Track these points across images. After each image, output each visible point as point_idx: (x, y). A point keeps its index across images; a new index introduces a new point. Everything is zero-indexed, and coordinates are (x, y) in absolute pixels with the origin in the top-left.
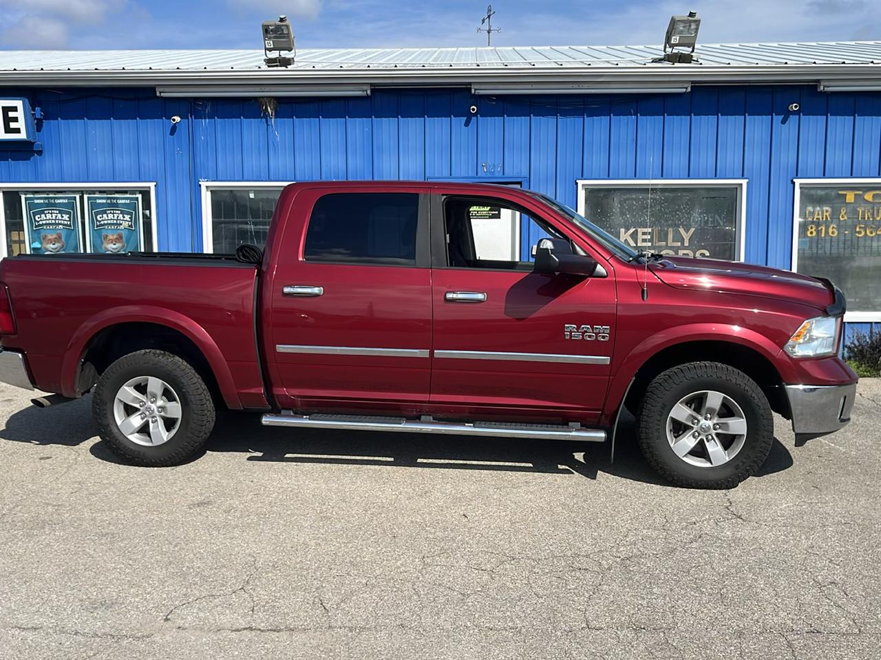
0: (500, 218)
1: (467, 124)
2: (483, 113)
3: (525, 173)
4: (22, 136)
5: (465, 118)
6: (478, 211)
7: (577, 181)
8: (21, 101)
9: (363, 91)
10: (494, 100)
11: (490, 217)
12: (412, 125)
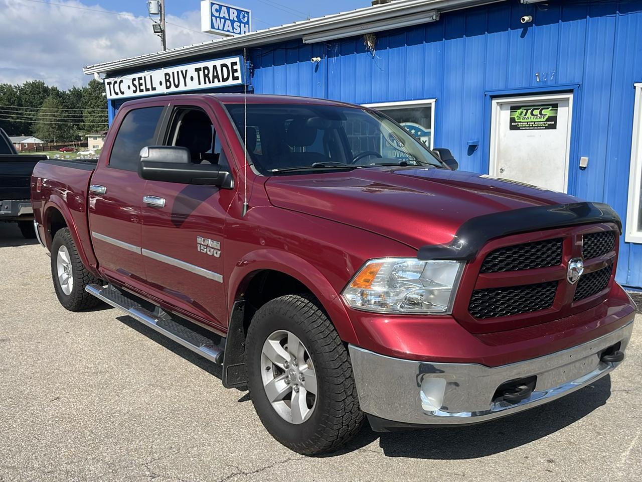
0: (556, 128)
1: (523, 36)
2: (536, 22)
3: (578, 80)
4: (239, 82)
5: (522, 29)
6: (535, 122)
7: (635, 85)
8: (238, 58)
9: (430, 17)
10: (546, 7)
11: (547, 128)
12: (475, 43)
